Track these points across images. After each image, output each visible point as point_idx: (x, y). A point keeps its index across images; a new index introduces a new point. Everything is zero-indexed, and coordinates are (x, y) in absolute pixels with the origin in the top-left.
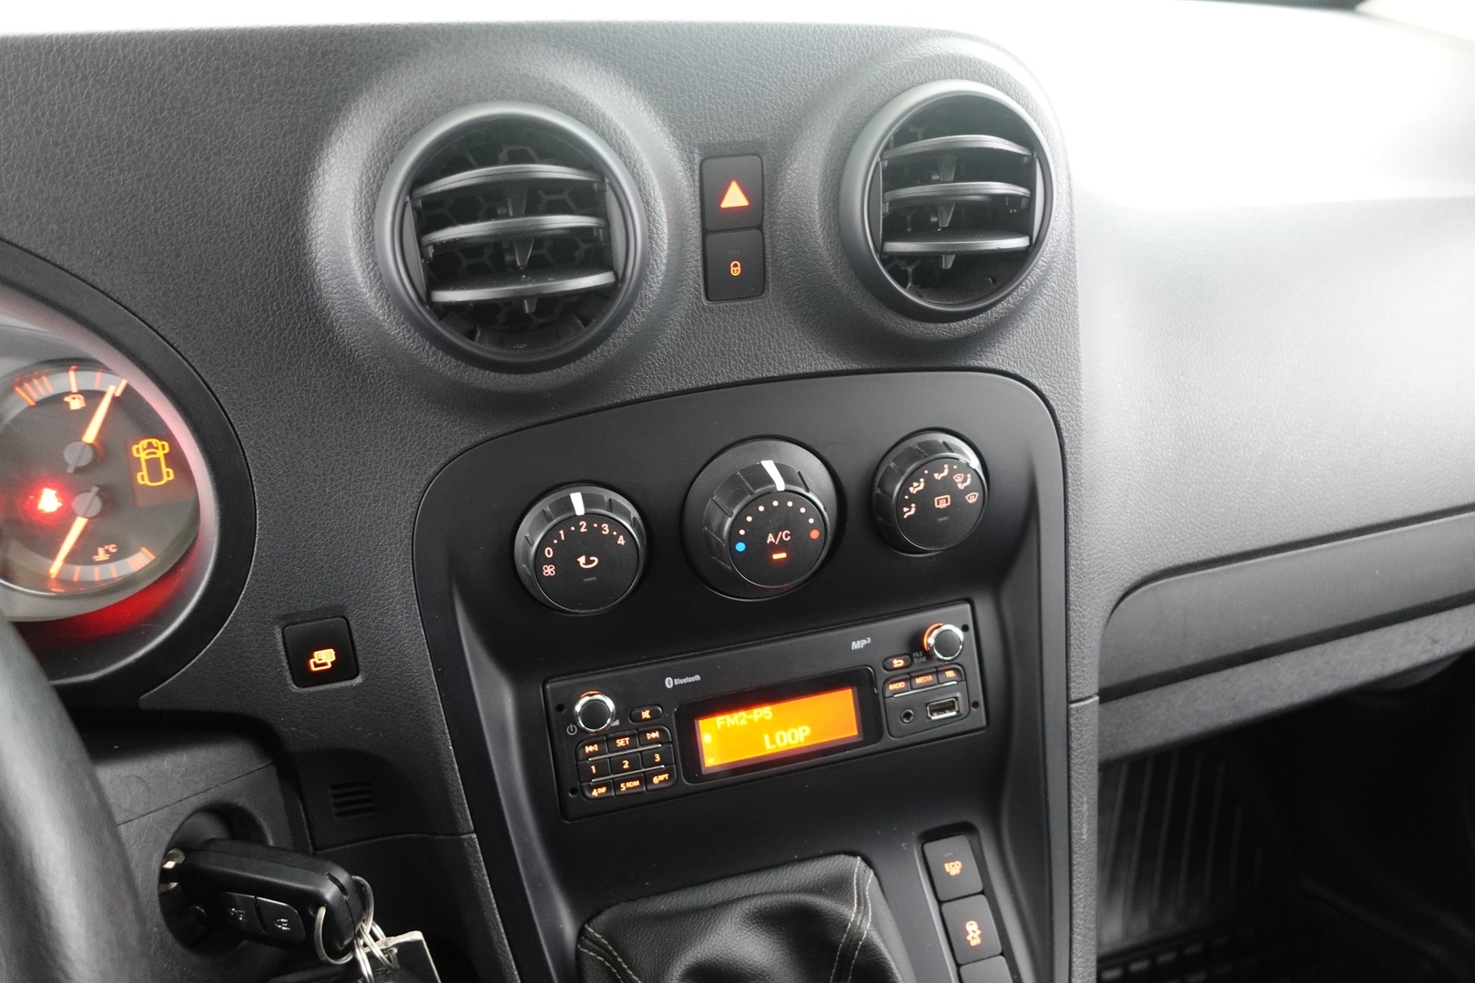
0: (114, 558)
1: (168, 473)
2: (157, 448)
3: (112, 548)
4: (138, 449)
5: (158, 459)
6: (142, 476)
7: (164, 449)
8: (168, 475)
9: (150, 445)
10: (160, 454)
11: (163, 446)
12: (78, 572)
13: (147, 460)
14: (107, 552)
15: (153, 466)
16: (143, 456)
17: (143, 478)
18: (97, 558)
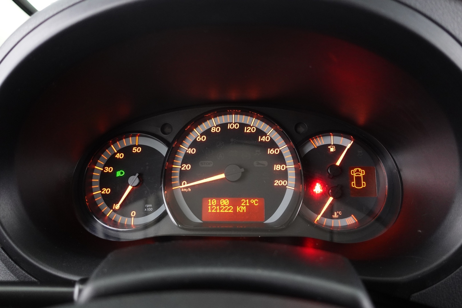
0: (340, 217)
1: (364, 184)
2: (360, 172)
3: (340, 213)
4: (353, 172)
5: (361, 177)
6: (353, 184)
7: (363, 173)
8: (364, 185)
9: (358, 171)
10: (361, 175)
11: (363, 172)
12: (326, 221)
13: (355, 177)
14: (338, 214)
15: (358, 179)
16: (355, 175)
17: (354, 184)
18: (333, 216)
